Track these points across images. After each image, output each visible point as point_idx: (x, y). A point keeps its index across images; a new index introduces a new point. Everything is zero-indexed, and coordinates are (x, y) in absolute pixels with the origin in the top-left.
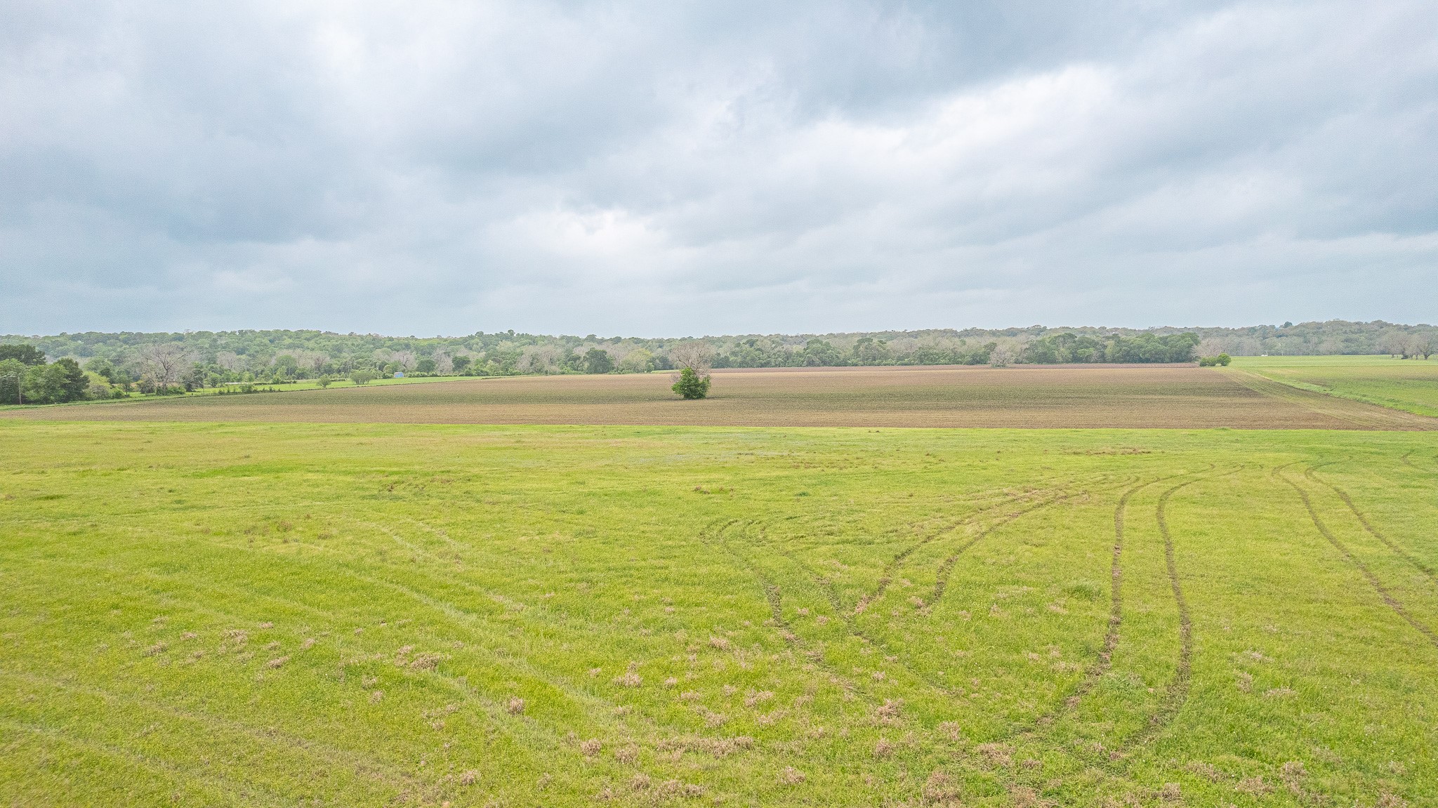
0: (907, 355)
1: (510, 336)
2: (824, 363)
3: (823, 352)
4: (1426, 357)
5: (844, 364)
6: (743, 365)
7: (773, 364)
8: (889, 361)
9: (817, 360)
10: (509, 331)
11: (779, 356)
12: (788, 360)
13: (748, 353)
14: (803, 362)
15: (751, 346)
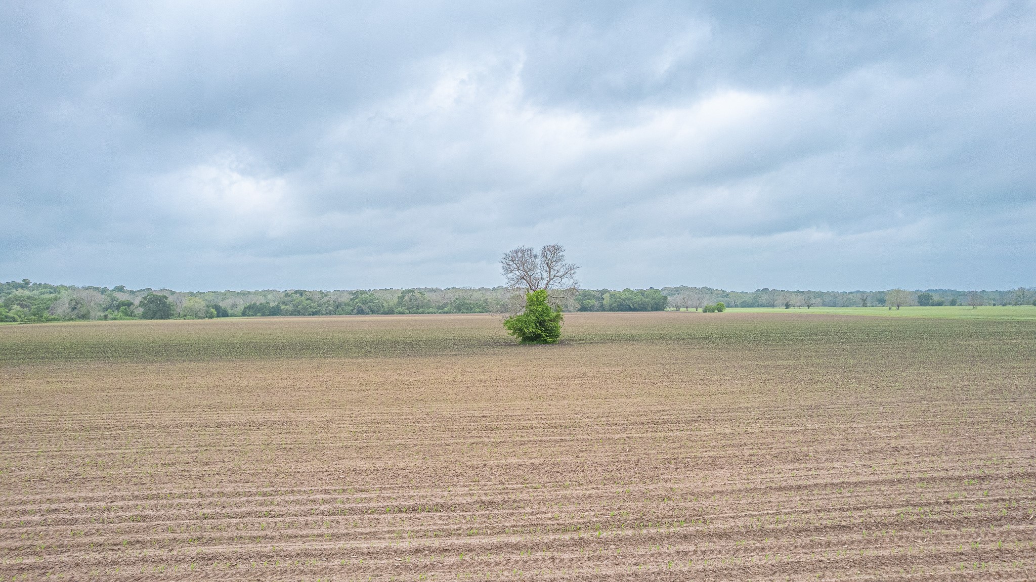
0: (446, 305)
1: (25, 284)
2: (373, 312)
3: (371, 301)
4: (809, 308)
5: (391, 312)
6: (296, 312)
7: (324, 312)
8: (431, 310)
9: (367, 310)
10: (24, 280)
11: (329, 305)
12: (337, 308)
13: (300, 303)
14: (352, 310)
15: (301, 295)
